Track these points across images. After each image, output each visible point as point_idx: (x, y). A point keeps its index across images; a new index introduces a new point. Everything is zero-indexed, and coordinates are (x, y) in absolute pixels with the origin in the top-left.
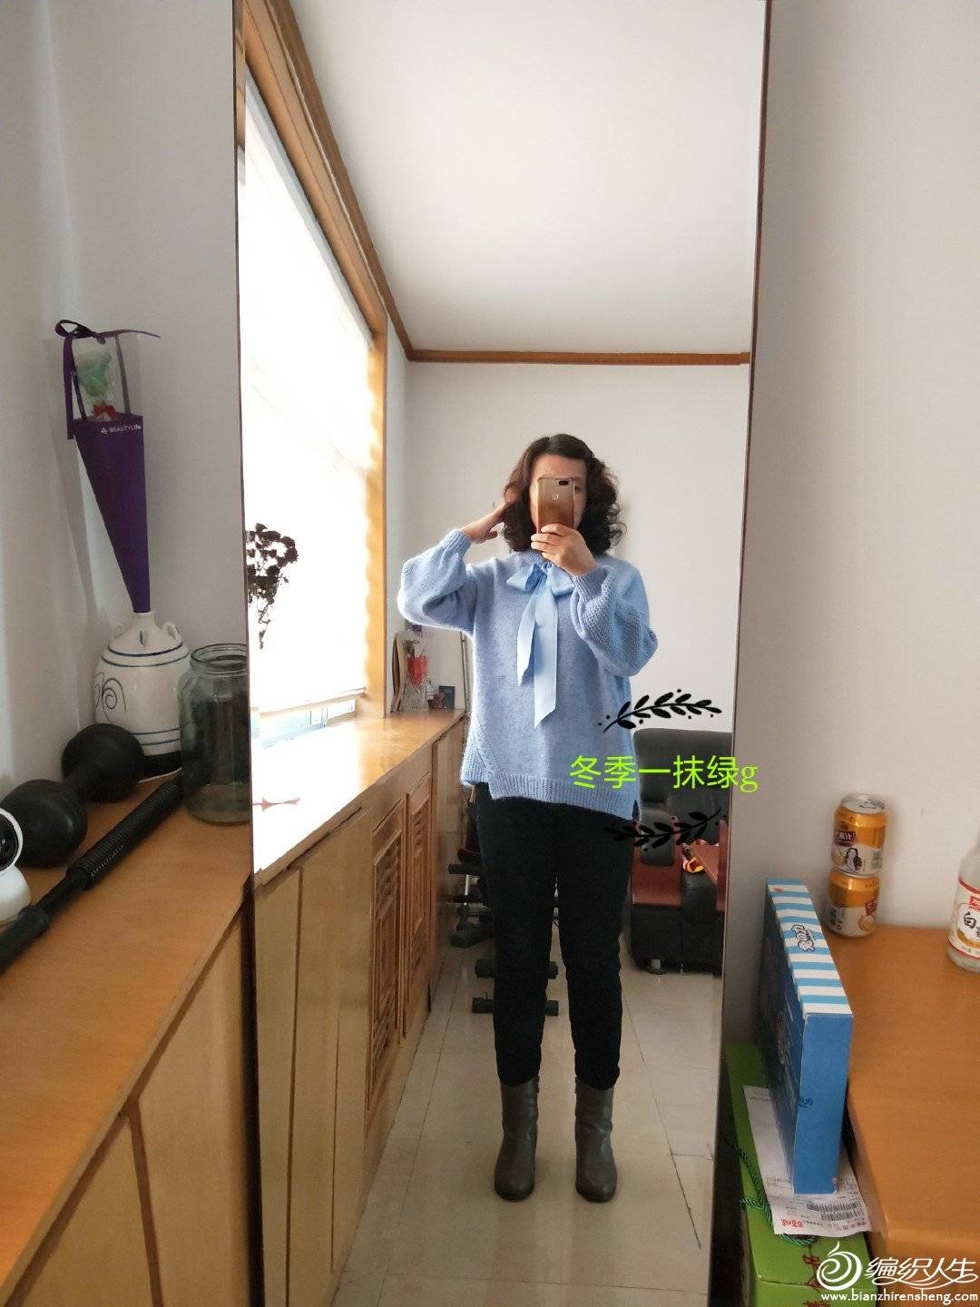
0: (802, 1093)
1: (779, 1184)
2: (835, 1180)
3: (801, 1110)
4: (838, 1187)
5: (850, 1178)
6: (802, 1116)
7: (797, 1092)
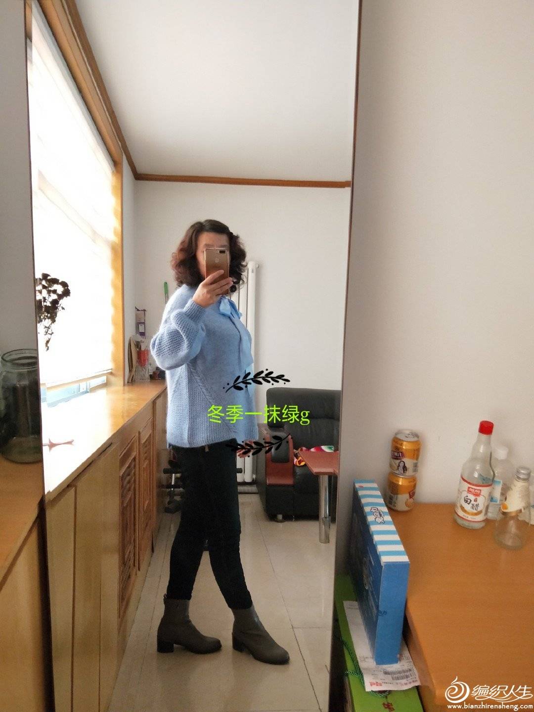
0: (381, 609)
1: (367, 660)
2: (398, 656)
3: (380, 617)
4: (400, 660)
5: (406, 653)
6: (380, 621)
7: (377, 607)
